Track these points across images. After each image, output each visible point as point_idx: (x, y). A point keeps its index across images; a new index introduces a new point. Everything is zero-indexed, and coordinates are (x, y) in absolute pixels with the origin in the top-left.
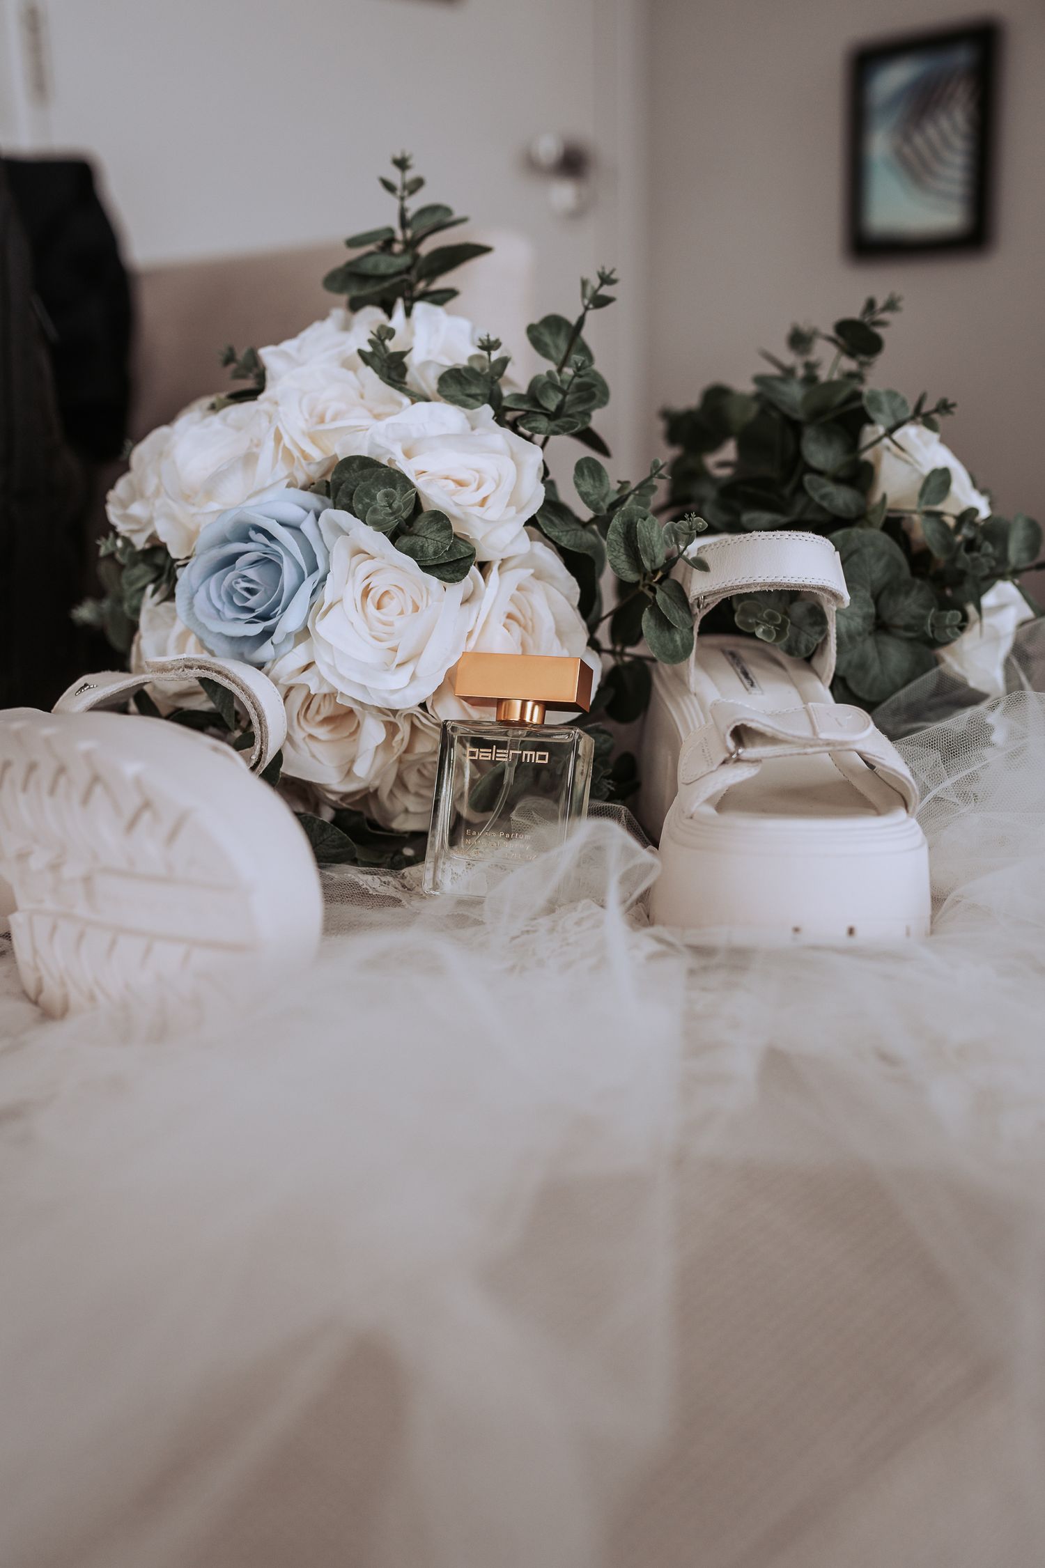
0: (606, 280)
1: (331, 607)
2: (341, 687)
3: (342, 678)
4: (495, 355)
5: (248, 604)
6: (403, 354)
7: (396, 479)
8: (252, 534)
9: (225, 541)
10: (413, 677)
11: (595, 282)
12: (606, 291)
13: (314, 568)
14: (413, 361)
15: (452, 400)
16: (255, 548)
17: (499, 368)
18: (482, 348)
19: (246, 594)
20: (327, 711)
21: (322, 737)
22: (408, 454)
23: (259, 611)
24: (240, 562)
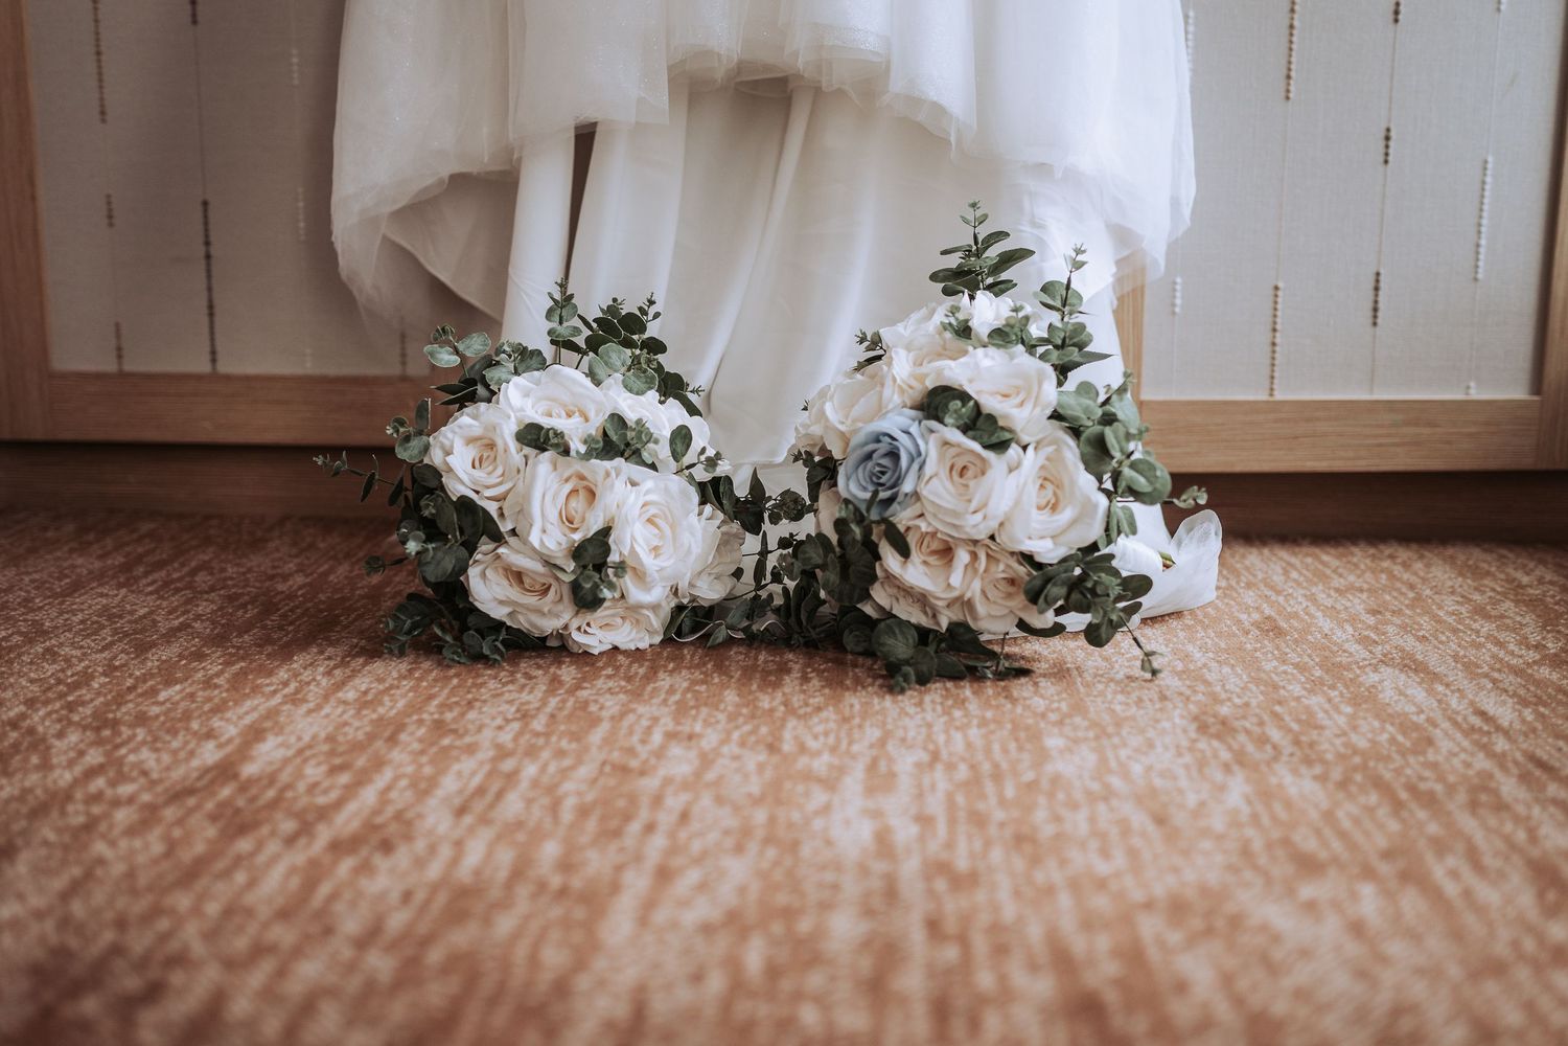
0: (1079, 251)
1: (931, 478)
2: (940, 527)
3: (941, 520)
4: (1021, 314)
5: (881, 481)
6: (967, 321)
7: (964, 397)
8: (881, 438)
9: (866, 444)
10: (985, 517)
11: (1074, 255)
12: (1080, 258)
13: (919, 454)
14: (974, 324)
15: (998, 346)
16: (883, 447)
17: (1024, 322)
18: (1013, 311)
19: (880, 475)
20: (935, 546)
21: (932, 563)
22: (971, 381)
23: (888, 485)
24: (875, 456)
